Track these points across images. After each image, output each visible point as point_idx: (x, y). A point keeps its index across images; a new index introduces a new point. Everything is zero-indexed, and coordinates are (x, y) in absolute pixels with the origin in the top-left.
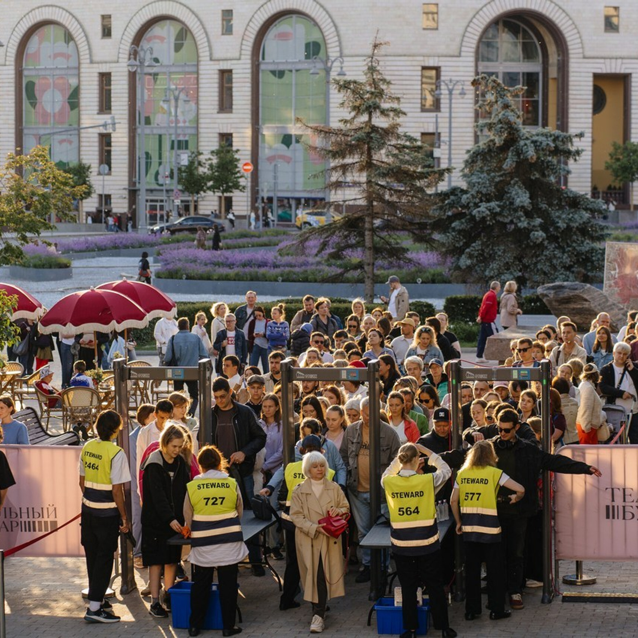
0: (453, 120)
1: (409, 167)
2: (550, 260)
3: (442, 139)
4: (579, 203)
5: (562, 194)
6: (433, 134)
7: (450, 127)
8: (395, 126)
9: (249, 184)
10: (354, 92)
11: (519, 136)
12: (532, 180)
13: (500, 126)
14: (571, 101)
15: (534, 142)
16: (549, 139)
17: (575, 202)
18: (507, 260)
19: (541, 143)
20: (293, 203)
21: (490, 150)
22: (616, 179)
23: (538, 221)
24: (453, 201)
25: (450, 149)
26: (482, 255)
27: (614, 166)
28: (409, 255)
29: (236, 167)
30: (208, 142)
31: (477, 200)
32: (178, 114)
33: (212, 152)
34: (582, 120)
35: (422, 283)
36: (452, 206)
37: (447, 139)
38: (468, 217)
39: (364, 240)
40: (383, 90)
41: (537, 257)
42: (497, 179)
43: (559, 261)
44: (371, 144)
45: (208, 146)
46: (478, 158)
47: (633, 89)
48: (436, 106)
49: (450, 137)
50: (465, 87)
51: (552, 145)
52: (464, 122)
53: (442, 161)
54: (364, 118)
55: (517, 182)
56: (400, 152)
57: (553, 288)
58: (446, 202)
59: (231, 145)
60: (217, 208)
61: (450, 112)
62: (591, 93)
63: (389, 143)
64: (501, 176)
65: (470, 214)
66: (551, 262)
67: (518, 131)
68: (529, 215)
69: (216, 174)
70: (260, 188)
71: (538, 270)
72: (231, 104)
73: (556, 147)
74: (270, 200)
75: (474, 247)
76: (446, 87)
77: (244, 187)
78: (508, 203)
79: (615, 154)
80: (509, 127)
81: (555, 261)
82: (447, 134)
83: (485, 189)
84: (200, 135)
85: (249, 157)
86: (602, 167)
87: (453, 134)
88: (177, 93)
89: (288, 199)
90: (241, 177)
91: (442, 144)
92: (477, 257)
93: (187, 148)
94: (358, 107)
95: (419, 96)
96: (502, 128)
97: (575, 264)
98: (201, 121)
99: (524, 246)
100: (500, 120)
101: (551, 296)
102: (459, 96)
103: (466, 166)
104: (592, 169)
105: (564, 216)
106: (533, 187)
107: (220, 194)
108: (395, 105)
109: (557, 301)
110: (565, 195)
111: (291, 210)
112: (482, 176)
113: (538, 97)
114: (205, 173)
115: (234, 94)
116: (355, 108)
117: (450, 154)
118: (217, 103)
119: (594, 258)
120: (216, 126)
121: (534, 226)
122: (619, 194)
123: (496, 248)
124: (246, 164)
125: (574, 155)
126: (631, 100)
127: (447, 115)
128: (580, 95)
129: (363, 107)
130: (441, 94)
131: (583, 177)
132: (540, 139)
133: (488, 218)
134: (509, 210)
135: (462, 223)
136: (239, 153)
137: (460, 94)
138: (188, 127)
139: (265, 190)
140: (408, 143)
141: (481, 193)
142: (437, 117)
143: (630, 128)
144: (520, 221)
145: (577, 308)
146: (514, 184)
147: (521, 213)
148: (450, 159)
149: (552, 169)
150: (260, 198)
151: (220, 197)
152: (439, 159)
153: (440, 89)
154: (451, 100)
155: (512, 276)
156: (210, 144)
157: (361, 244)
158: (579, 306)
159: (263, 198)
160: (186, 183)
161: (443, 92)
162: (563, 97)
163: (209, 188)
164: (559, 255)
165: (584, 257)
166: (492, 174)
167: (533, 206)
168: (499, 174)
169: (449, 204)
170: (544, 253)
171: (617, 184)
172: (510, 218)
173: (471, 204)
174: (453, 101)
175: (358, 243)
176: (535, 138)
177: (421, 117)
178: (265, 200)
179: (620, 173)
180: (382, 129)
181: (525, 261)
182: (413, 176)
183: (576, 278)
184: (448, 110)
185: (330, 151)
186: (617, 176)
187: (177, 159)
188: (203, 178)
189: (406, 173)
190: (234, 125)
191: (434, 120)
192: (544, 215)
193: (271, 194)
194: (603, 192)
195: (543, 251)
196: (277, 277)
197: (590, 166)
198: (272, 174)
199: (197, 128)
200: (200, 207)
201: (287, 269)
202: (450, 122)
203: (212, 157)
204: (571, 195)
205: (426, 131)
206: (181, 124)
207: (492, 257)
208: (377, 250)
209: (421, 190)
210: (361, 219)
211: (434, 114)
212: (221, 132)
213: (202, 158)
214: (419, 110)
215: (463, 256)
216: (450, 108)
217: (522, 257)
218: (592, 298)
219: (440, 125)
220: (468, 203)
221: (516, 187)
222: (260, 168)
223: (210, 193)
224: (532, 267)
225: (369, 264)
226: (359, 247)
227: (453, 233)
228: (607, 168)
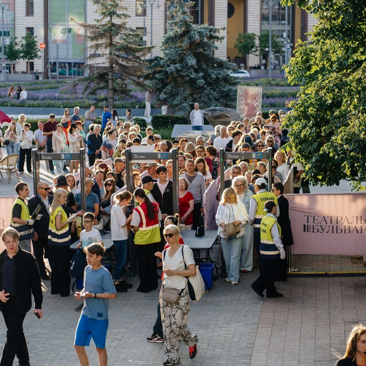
0: (153, 21)
1: (132, 45)
2: (208, 96)
3: (147, 31)
4: (223, 65)
5: (214, 60)
6: (142, 28)
7: (152, 25)
8: (124, 23)
9: (43, 55)
10: (102, 5)
11: (191, 29)
12: (197, 52)
13: (181, 23)
14: (216, 11)
15: (199, 32)
16: (207, 30)
17: (221, 65)
18: (185, 95)
19: (203, 33)
20: (67, 65)
21: (176, 37)
22: (240, 53)
23: (201, 74)
24: (156, 63)
25: (152, 37)
26: (171, 93)
27: (239, 45)
28: (132, 93)
29: (36, 45)
30: (20, 32)
31: (169, 63)
32: (4, 17)
33: (23, 38)
34: (222, 21)
35: (139, 108)
36: (155, 66)
37: (150, 31)
38: (164, 72)
39: (108, 85)
40: (118, 4)
41: (201, 94)
42: (180, 52)
43: (212, 96)
44: (112, 33)
45: (20, 34)
46: (170, 41)
47: (249, 4)
48: (144, 13)
49: (152, 30)
50: (160, 3)
51: (209, 34)
52: (159, 22)
53: (147, 43)
54: (108, 19)
55: (190, 53)
56: (127, 37)
57: (211, 110)
58: (153, 64)
59: (33, 34)
60: (25, 68)
61: (152, 17)
62: (227, 6)
63: (121, 33)
64: (182, 50)
65: (165, 71)
66: (208, 97)
67: (190, 26)
68: (196, 71)
69: (25, 49)
70: (49, 57)
71: (201, 101)
72: (33, 12)
73: (211, 35)
74: (55, 63)
75: (167, 88)
76: (149, 3)
77: (40, 57)
78: (185, 65)
79: (240, 39)
80: (186, 24)
81: (210, 96)
82: (150, 28)
83: (173, 57)
84: (16, 28)
85: (43, 40)
86: (232, 46)
87: (153, 28)
88: (3, 5)
89: (64, 63)
90: (38, 51)
91: (147, 34)
92: (169, 94)
93: (9, 35)
94: (105, 13)
95: (135, 8)
96: (182, 24)
97: (221, 97)
98: (16, 21)
99: (194, 88)
100: (181, 20)
101: (210, 115)
102: (156, 8)
103: (163, 45)
104: (227, 47)
105: (215, 72)
106: (198, 56)
107: (27, 60)
108: (125, 12)
109: (212, 117)
110: (216, 61)
111: (66, 69)
112: (172, 50)
113: (198, 8)
114: (19, 49)
115: (34, 6)
116: (103, 13)
117: (152, 39)
118: (25, 11)
119: (231, 94)
120: (25, 23)
121: (199, 77)
122: (242, 60)
123: (179, 89)
124: (41, 44)
125: (221, 39)
126: (247, 10)
127: (150, 18)
128: (221, 7)
129: (107, 13)
130: (147, 7)
131: (223, 52)
132: (202, 30)
133: (175, 73)
134: (186, 68)
135: (161, 75)
136: (37, 38)
137: (157, 7)
138: (9, 24)
139: (52, 58)
140: (131, 33)
141: (171, 59)
142: (144, 19)
143: (247, 26)
144: (192, 74)
145: (223, 121)
146: (189, 55)
147: (192, 70)
148: (151, 42)
149: (208, 47)
150: (49, 63)
151: (27, 62)
152: (146, 41)
153: (146, 4)
154: (152, 10)
155: (188, 104)
156: (21, 33)
157: (106, 87)
158: (224, 120)
159: (51, 63)
160: (9, 54)
161: (147, 5)
162: (212, 9)
163: (21, 57)
164: (213, 93)
165: (225, 94)
166: (177, 49)
167: (198, 66)
168: (181, 49)
169: (154, 65)
170: (205, 92)
171: (240, 55)
172: (186, 73)
173: (166, 65)
174: (153, 10)
175: (105, 86)
176: (200, 30)
177: (136, 19)
178: (52, 64)
179: (242, 50)
180: (117, 25)
181: (195, 96)
182: (134, 51)
183: (221, 105)
184: (150, 15)
185: (90, 37)
186: (240, 51)
187: (3, 41)
188: (18, 52)
189: (131, 48)
190: (34, 23)
191: (143, 21)
192: (205, 71)
193: (55, 61)
194: (233, 60)
195: (204, 91)
196: (60, 105)
197: (226, 46)
198: (56, 50)
199: (14, 25)
200: (16, 68)
201: (65, 101)
202: (152, 22)
203: (22, 40)
204: (219, 61)
205: (139, 26)
206: (5, 23)
207: (177, 94)
208: (115, 90)
209: (138, 58)
210: (106, 74)
211: (143, 18)
212: (28, 27)
213: (17, 41)
214: (135, 15)
215: (162, 93)
216: (152, 14)
217: (193, 94)
218: (231, 116)
219: (146, 23)
220: (164, 65)
221: (189, 56)
222: (49, 46)
223: (21, 60)
224: (198, 99)
225: (111, 98)
226: (106, 88)
227: (156, 81)
228: (235, 47)
